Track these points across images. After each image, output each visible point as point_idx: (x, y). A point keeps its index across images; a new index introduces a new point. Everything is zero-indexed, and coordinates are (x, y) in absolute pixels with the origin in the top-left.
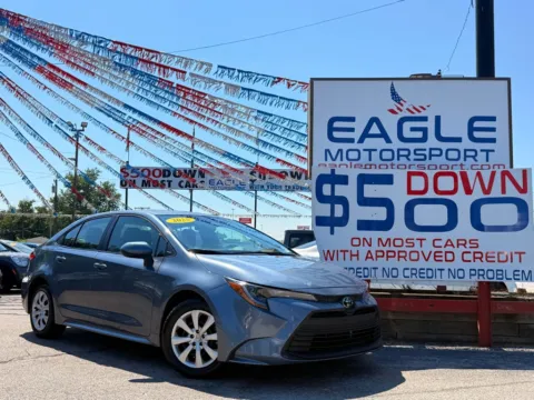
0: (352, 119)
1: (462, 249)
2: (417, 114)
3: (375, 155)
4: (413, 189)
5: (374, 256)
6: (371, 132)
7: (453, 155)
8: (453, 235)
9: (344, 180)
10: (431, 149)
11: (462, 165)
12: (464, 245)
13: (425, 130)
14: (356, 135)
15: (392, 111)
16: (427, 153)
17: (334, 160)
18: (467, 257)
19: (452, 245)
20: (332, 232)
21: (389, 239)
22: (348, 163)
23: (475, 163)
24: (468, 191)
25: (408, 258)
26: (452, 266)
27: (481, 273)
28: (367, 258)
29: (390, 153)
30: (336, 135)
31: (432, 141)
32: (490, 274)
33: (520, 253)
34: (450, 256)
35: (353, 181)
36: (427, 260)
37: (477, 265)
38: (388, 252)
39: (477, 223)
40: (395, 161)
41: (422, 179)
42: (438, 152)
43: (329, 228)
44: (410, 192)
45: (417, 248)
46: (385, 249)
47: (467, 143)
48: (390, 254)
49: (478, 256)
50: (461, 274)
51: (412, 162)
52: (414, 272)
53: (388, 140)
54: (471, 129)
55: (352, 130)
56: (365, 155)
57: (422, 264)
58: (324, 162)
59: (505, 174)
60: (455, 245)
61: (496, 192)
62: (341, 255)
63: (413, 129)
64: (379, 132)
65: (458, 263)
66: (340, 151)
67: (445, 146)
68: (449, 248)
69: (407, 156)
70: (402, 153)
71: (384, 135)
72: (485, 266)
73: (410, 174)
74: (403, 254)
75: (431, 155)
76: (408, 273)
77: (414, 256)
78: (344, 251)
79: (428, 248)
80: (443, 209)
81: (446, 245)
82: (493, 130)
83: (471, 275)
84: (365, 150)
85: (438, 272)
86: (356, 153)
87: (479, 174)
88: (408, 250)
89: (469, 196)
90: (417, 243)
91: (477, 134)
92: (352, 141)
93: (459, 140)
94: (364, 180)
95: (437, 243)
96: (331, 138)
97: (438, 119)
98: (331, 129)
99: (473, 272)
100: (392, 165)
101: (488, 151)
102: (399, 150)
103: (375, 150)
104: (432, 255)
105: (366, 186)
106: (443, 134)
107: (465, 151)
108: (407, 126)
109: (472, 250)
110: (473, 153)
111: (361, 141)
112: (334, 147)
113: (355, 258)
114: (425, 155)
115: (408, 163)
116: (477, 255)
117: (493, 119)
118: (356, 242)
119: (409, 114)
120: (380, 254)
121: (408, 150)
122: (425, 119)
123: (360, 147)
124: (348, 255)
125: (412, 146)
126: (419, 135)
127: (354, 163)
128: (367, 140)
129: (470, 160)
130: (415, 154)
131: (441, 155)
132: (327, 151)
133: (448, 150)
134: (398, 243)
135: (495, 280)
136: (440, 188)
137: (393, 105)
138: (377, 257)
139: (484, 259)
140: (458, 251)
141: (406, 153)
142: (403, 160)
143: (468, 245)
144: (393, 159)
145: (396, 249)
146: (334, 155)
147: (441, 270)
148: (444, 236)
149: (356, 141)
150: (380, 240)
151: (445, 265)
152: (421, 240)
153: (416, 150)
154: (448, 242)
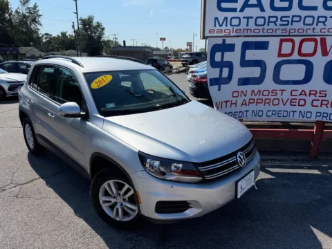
1: (313, 97)
3: (252, 21)
4: (283, 52)
5: (247, 103)
6: (250, 3)
7: (309, 21)
8: (307, 87)
9: (231, 48)
10: (293, 16)
11: (314, 29)
12: (315, 95)
14: (239, 5)
16: (290, 19)
17: (221, 26)
18: (315, 103)
19: (305, 94)
20: (219, 90)
21: (259, 91)
22: (231, 28)
23: (325, 27)
24: (325, 54)
25: (271, 103)
26: (303, 109)
27: (325, 115)
28: (243, 104)
29: (263, 20)
30: (224, 5)
34: (302, 102)
36: (284, 105)
37: (324, 109)
38: (258, 99)
40: (266, 27)
41: (290, 44)
42: (298, 19)
43: (217, 86)
44: (280, 55)
45: (279, 96)
46: (256, 98)
47: (321, 11)
48: (259, 101)
50: (309, 115)
51: (278, 27)
52: (274, 113)
53: (263, 10)
55: (235, 2)
56: (244, 21)
57: (281, 107)
58: (213, 27)
60: (308, 94)
62: (224, 104)
64: (256, 2)
65: (308, 107)
66: (226, 18)
67: (304, 13)
68: (303, 97)
69: (275, 22)
70: (271, 19)
71: (259, 5)
73: (282, 41)
74: (268, 101)
75: (293, 21)
76: (269, 114)
77: (276, 102)
78: (226, 102)
79: (286, 96)
80: (302, 68)
81: (301, 94)
83: (317, 116)
84: (244, 18)
85: (292, 113)
86: (238, 20)
88: (272, 98)
89: (325, 58)
90: (279, 93)
91: (330, 4)
92: (234, 10)
93: (315, 8)
94: (246, 46)
95: (294, 93)
96: (220, 8)
99: (319, 114)
100: (263, 29)
102: (269, 17)
103: (252, 18)
104: (289, 101)
105: (247, 51)
106: (304, 4)
107: (319, 17)
109: (321, 99)
110: (323, 19)
111: (242, 10)
112: (221, 15)
113: (233, 106)
114: (288, 21)
115: (275, 28)
116: (324, 102)
118: (236, 94)
120: (251, 101)
121: (277, 17)
123: (241, 15)
124: (229, 104)
125: (279, 14)
126: (286, 4)
127: (235, 28)
128: (247, 9)
129: (321, 25)
130: (281, 20)
131: (299, 21)
132: (216, 19)
133: (306, 17)
134: (266, 93)
136: (303, 51)
138: (249, 103)
139: (329, 105)
140: (309, 99)
141: (274, 19)
142: (272, 25)
143: (318, 95)
144: (264, 25)
145: (264, 98)
146: (221, 23)
147: (294, 112)
148: (300, 88)
149: (238, 10)
150: (253, 91)
151: (298, 109)
152: (282, 91)
153: (282, 17)
154: (303, 92)
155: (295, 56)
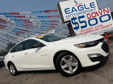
0: (69, 8)
1: (100, 27)
2: (81, 5)
3: (75, 15)
6: (73, 10)
7: (89, 11)
8: (98, 25)
10: (85, 11)
13: (83, 8)
14: (71, 11)
15: (76, 5)
16: (84, 12)
17: (68, 18)
18: (101, 28)
20: (77, 30)
21: (87, 29)
24: (98, 15)
28: (84, 34)
30: (67, 12)
31: (85, 10)
32: (106, 30)
33: (111, 24)
34: (98, 29)
35: (77, 18)
37: (104, 29)
39: (101, 21)
41: (89, 15)
42: (86, 11)
43: (76, 30)
44: (88, 18)
45: (92, 29)
46: (87, 31)
47: (91, 8)
49: (103, 27)
50: (101, 32)
54: (91, 6)
55: (70, 11)
57: (94, 32)
58: (66, 19)
59: (104, 10)
60: (98, 26)
61: (103, 14)
63: (81, 8)
64: (75, 10)
65: (100, 30)
66: (69, 15)
67: (87, 10)
68: (98, 28)
70: (80, 13)
71: (76, 10)
72: (105, 29)
74: (90, 31)
75: (85, 12)
78: (80, 34)
79: (94, 29)
80: (95, 20)
81: (97, 27)
82: (94, 5)
84: (73, 14)
87: (99, 12)
88: (91, 30)
89: (98, 16)
90: (92, 28)
91: (92, 6)
93: (89, 8)
95: (95, 27)
97: (84, 5)
98: (66, 12)
99: (103, 31)
101: (95, 9)
102: (79, 13)
103: (75, 14)
105: (80, 19)
106: (86, 8)
108: (79, 7)
109: (102, 27)
110: (92, 10)
111: (72, 12)
117: (94, 3)
118: (82, 31)
119: (79, 5)
120: (86, 32)
121: (81, 12)
122: (82, 5)
124: (81, 34)
125: (82, 11)
126: (82, 9)
128: (73, 12)
131: (87, 12)
132: (66, 16)
133: (88, 11)
134: (89, 29)
135: (108, 31)
136: (93, 16)
137: (76, 4)
139: (104, 28)
140: (99, 28)
141: (81, 13)
143: (101, 26)
145: (89, 31)
146: (68, 17)
147: (97, 32)
148: (96, 25)
149: (71, 13)
150: (85, 29)
151: (98, 31)
152: (92, 27)
153: (82, 12)
154: (97, 26)
155: (92, 18)
